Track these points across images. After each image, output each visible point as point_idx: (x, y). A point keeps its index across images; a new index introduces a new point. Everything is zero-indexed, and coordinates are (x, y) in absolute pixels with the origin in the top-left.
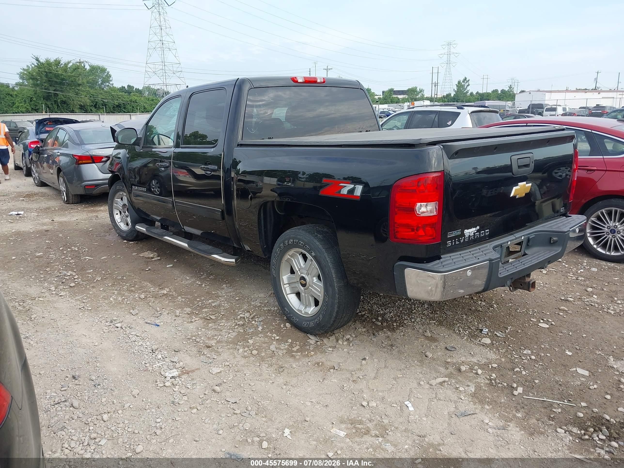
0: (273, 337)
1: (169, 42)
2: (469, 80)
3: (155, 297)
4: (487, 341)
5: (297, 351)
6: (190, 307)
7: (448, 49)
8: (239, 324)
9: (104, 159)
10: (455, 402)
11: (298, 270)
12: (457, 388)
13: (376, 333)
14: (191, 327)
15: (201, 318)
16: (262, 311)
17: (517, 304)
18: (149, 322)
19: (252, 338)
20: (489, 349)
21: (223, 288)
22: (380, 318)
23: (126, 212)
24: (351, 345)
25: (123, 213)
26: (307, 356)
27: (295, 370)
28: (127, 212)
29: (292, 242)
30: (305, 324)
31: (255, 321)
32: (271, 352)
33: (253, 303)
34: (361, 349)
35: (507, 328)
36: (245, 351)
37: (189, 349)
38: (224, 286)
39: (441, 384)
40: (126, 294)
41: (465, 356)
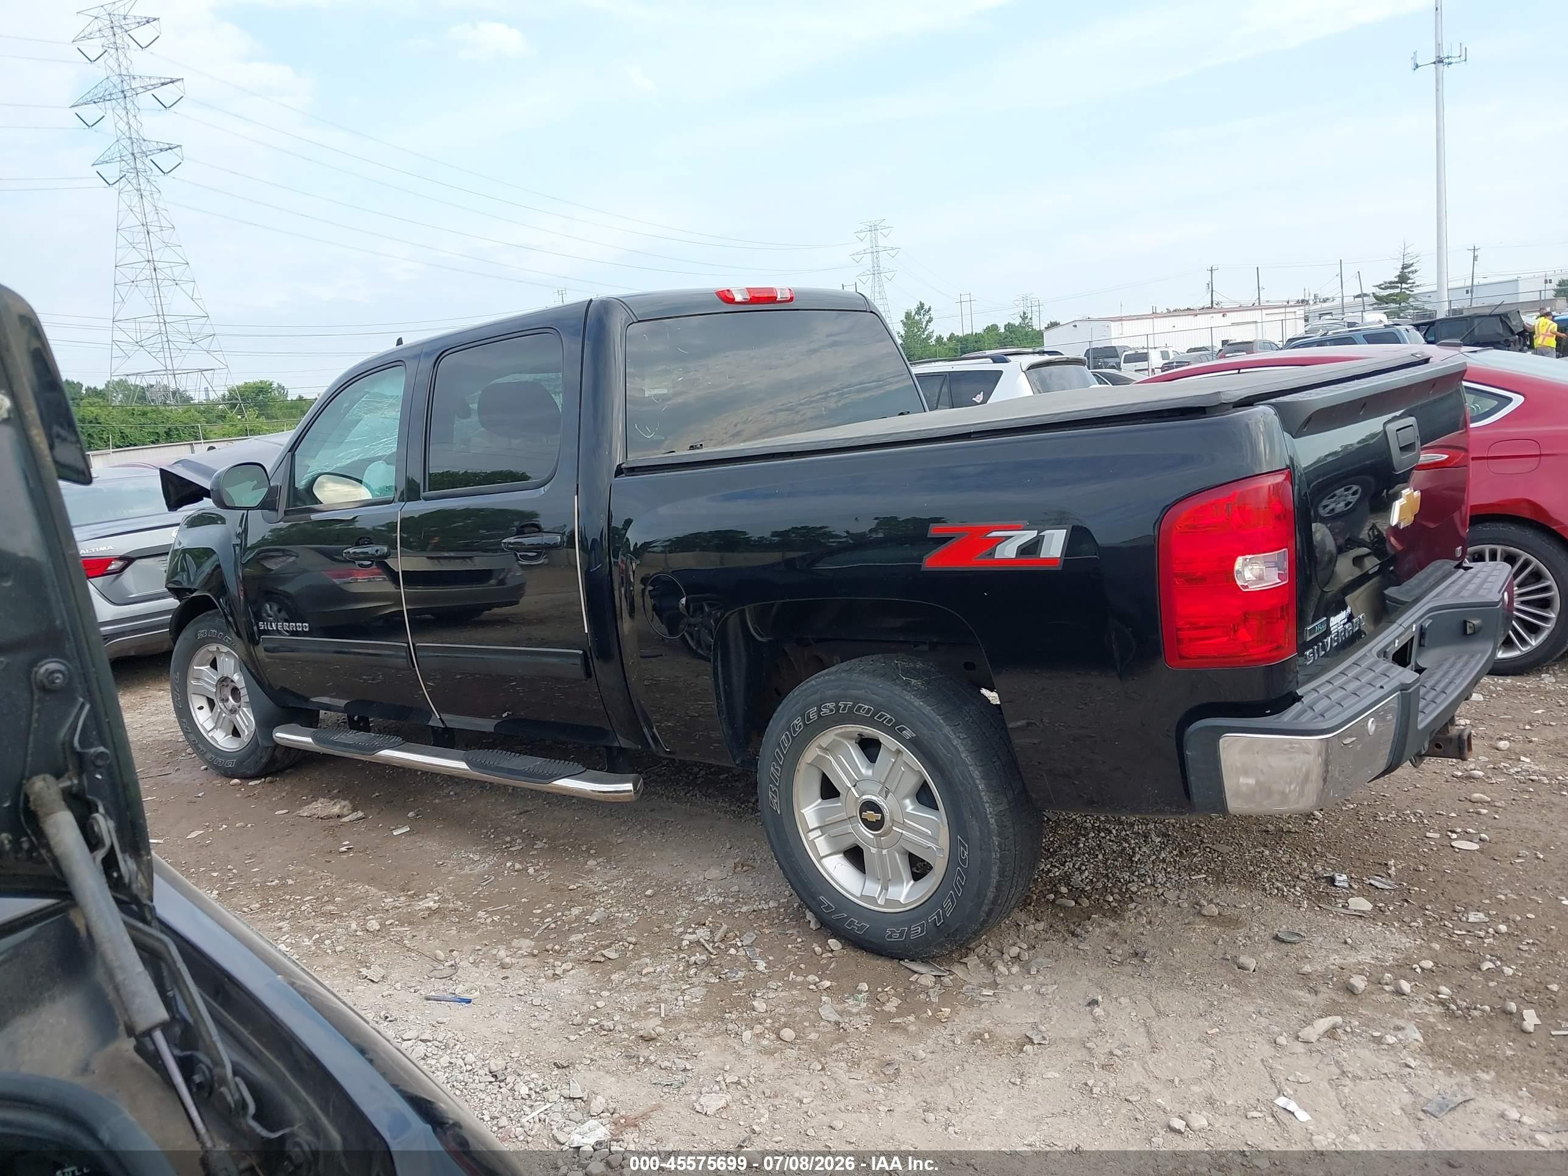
0: (810, 984)
1: (172, 265)
2: (930, 309)
3: (409, 920)
4: (1360, 904)
5: (901, 1011)
6: (526, 936)
7: (871, 241)
8: (695, 963)
9: (113, 567)
10: (1401, 1078)
11: (850, 786)
12: (1378, 1041)
13: (1079, 930)
14: (566, 989)
15: (580, 962)
16: (737, 915)
17: (1366, 803)
18: (433, 994)
19: (754, 996)
20: (1380, 924)
21: (591, 871)
22: (1064, 890)
23: (227, 700)
24: (1033, 971)
25: (219, 704)
26: (935, 1020)
27: (927, 1064)
28: (230, 698)
29: (831, 710)
30: (893, 934)
31: (737, 948)
32: (831, 1028)
33: (702, 899)
34: (1066, 979)
35: (1386, 864)
36: (761, 1035)
37: (597, 1054)
38: (591, 863)
39: (1331, 1033)
40: (320, 926)
41: (1336, 951)
